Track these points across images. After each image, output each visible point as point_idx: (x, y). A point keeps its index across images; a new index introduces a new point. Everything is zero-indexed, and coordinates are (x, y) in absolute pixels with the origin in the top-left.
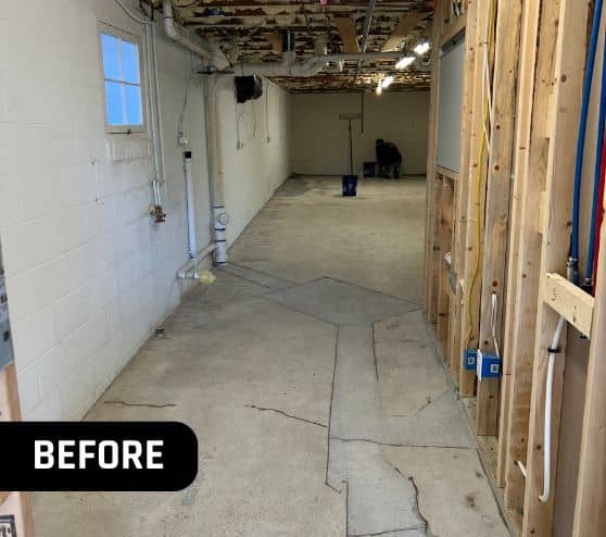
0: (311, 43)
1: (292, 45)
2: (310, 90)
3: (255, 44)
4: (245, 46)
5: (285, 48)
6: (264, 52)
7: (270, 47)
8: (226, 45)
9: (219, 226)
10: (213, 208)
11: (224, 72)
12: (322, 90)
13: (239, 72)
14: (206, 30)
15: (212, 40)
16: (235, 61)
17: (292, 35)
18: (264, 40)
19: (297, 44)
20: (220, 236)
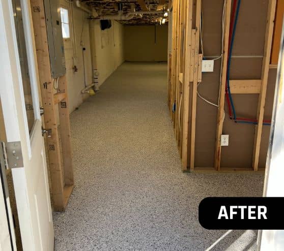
0: (129, 7)
1: (122, 8)
2: (132, 25)
3: (108, 7)
4: (104, 8)
5: (119, 9)
6: (112, 10)
7: (114, 8)
8: (97, 8)
9: (95, 77)
10: (93, 70)
11: (96, 18)
12: (137, 24)
13: (102, 18)
14: (90, 3)
15: (92, 6)
16: (101, 14)
17: (122, 5)
18: (112, 6)
19: (124, 7)
20: (96, 80)
